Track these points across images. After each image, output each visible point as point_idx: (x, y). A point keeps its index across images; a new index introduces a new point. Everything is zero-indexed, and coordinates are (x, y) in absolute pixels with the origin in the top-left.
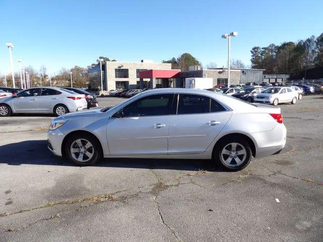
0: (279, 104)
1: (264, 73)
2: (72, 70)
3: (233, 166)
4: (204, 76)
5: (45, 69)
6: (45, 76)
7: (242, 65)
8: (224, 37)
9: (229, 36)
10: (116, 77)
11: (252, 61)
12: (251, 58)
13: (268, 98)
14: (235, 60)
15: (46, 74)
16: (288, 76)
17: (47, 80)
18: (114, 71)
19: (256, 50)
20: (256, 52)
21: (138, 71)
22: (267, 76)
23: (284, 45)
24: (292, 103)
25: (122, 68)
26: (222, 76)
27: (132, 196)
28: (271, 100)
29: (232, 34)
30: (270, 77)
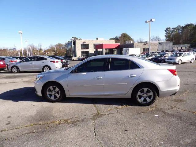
0: (182, 63)
1: (174, 44)
2: (56, 46)
3: (145, 102)
4: (134, 47)
5: (41, 45)
6: (41, 49)
7: (159, 40)
8: (146, 22)
9: (149, 21)
10: (82, 49)
11: (166, 37)
12: (165, 35)
13: (174, 59)
14: (155, 37)
15: (42, 48)
16: (189, 45)
17: (42, 52)
18: (80, 45)
19: (168, 29)
20: (168, 31)
21: (94, 45)
22: (175, 46)
23: (187, 26)
24: (191, 62)
25: (85, 43)
26: (146, 47)
27: (80, 121)
28: (177, 61)
29: (151, 20)
30: (178, 46)
